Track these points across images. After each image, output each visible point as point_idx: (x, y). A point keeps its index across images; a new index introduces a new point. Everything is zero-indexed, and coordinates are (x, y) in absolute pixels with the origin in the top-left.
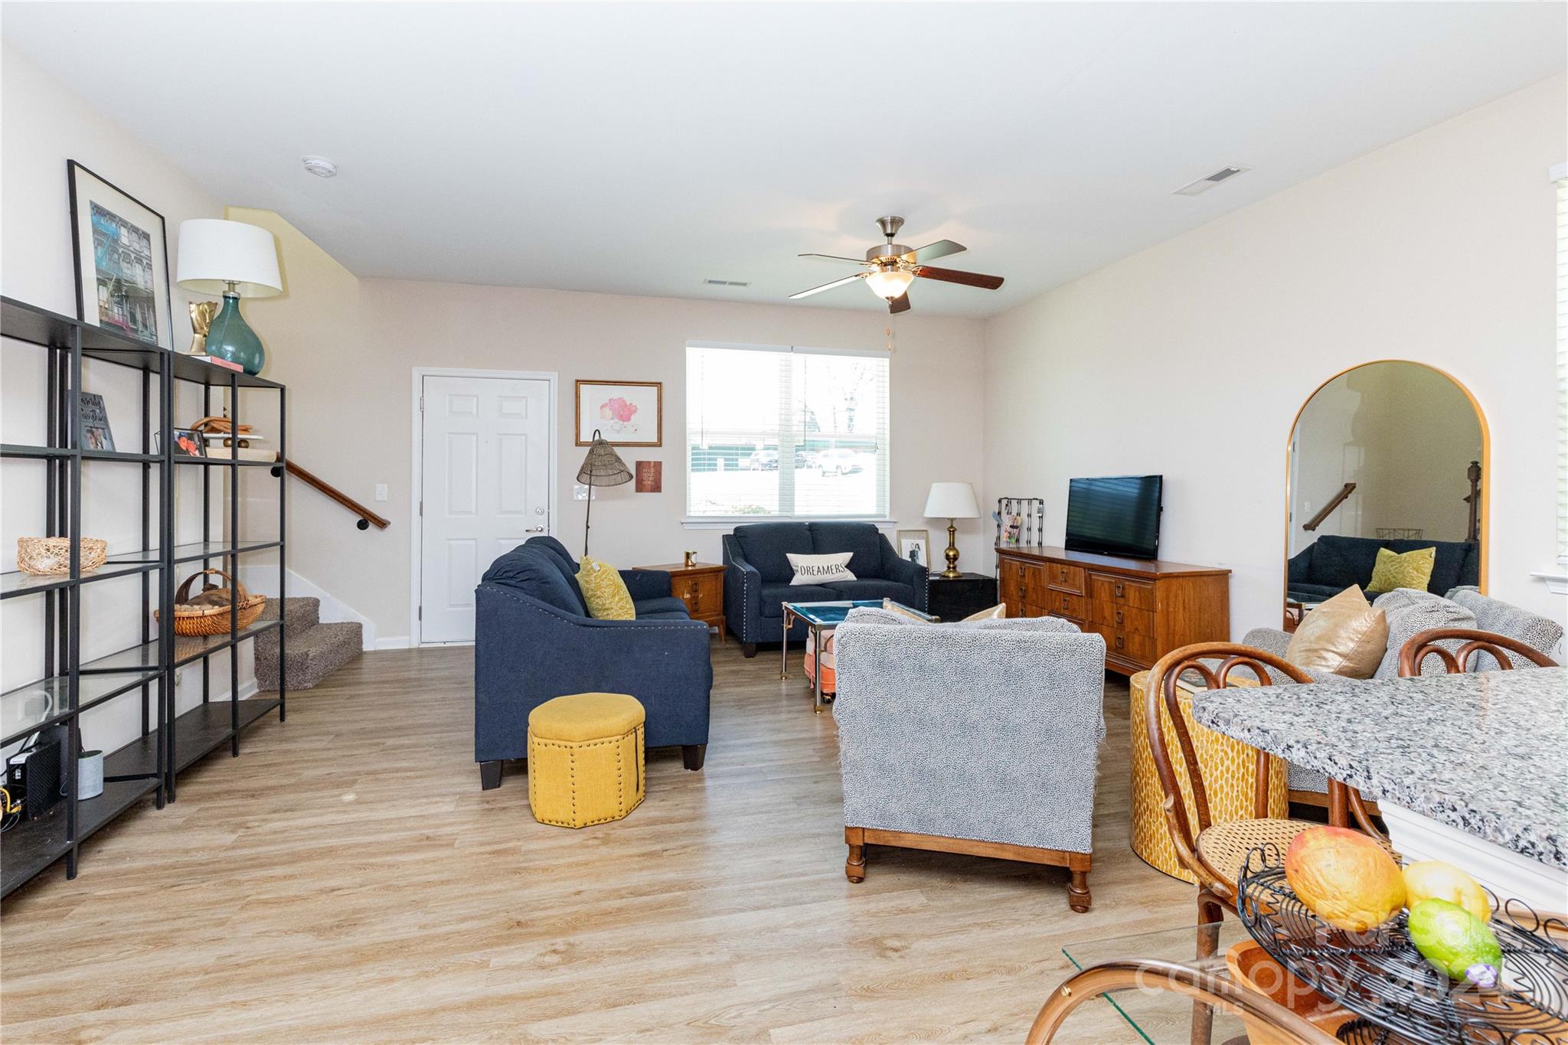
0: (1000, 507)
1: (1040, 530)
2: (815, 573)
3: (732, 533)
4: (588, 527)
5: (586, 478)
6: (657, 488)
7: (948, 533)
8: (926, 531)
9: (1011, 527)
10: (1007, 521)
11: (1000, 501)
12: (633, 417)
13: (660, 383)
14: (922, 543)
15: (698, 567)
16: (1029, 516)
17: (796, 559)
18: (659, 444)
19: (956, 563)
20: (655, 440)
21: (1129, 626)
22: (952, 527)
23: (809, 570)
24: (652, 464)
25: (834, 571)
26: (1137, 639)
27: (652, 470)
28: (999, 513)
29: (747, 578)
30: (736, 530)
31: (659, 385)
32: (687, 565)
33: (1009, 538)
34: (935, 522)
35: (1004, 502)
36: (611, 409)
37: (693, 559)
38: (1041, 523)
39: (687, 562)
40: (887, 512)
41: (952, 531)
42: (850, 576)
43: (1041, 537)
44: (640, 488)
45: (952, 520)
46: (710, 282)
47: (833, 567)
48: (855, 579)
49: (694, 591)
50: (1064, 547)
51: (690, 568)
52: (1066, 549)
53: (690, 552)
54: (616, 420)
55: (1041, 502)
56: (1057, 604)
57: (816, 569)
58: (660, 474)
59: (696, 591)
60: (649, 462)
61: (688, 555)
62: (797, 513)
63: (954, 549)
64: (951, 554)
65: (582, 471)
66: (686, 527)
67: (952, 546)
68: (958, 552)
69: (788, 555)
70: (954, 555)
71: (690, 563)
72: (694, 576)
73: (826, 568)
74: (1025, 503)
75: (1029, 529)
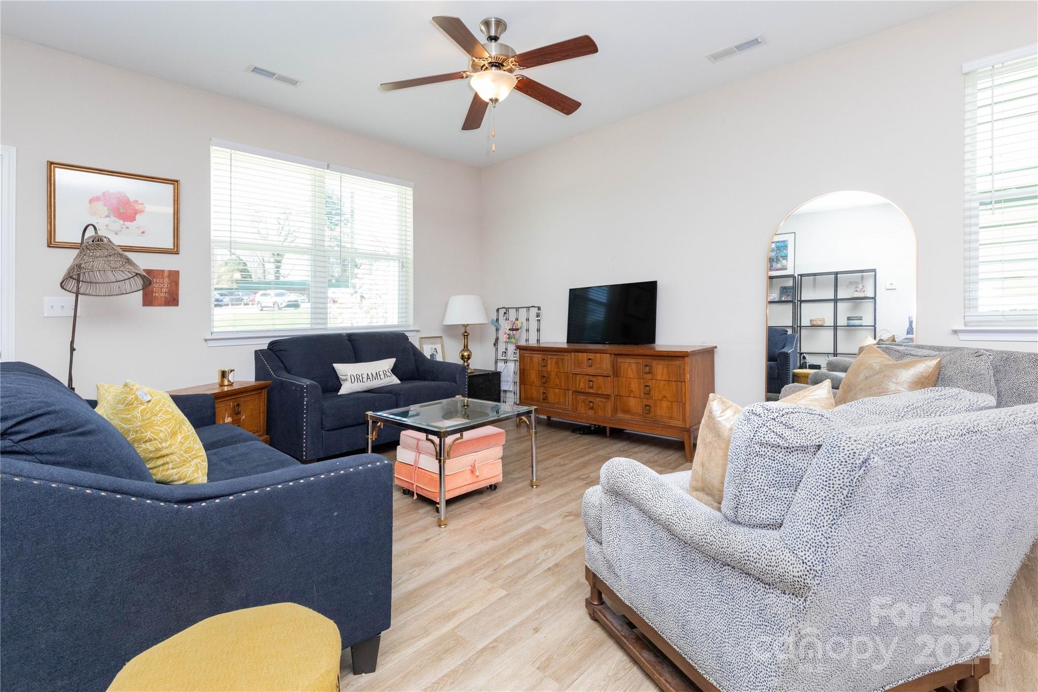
0: (498, 316)
1: (538, 330)
2: (365, 380)
3: (266, 348)
4: (72, 349)
5: (72, 284)
6: (172, 300)
7: (463, 337)
8: (441, 337)
9: (510, 330)
10: (505, 326)
11: (498, 310)
12: (138, 217)
13: (177, 181)
14: (439, 347)
15: (236, 387)
16: (528, 320)
17: (343, 369)
18: (175, 251)
19: (469, 362)
20: (169, 245)
21: (656, 395)
22: (466, 332)
23: (358, 378)
24: (166, 274)
25: (382, 377)
26: (665, 404)
27: (166, 280)
28: (497, 320)
29: (307, 392)
30: (272, 344)
31: (175, 182)
32: (222, 385)
33: (509, 338)
34: (451, 329)
35: (502, 312)
36: (105, 205)
37: (231, 377)
38: (539, 325)
39: (222, 381)
40: (411, 321)
41: (466, 335)
42: (395, 380)
43: (539, 335)
44: (148, 301)
45: (465, 326)
46: (256, 70)
47: (381, 373)
48: (399, 382)
49: (236, 413)
50: (566, 341)
51: (226, 389)
52: (568, 342)
53: (227, 370)
54: (113, 218)
55: (539, 308)
56: (582, 384)
57: (365, 376)
58: (177, 284)
59: (238, 413)
60: (163, 271)
61: (224, 374)
62: (329, 326)
63: (468, 350)
64: (466, 354)
65: (69, 277)
66: (211, 344)
67: (466, 348)
68: (471, 352)
69: (334, 365)
70: (469, 355)
71: (226, 383)
72: (235, 396)
73: (375, 375)
74: (523, 312)
75: (527, 330)
